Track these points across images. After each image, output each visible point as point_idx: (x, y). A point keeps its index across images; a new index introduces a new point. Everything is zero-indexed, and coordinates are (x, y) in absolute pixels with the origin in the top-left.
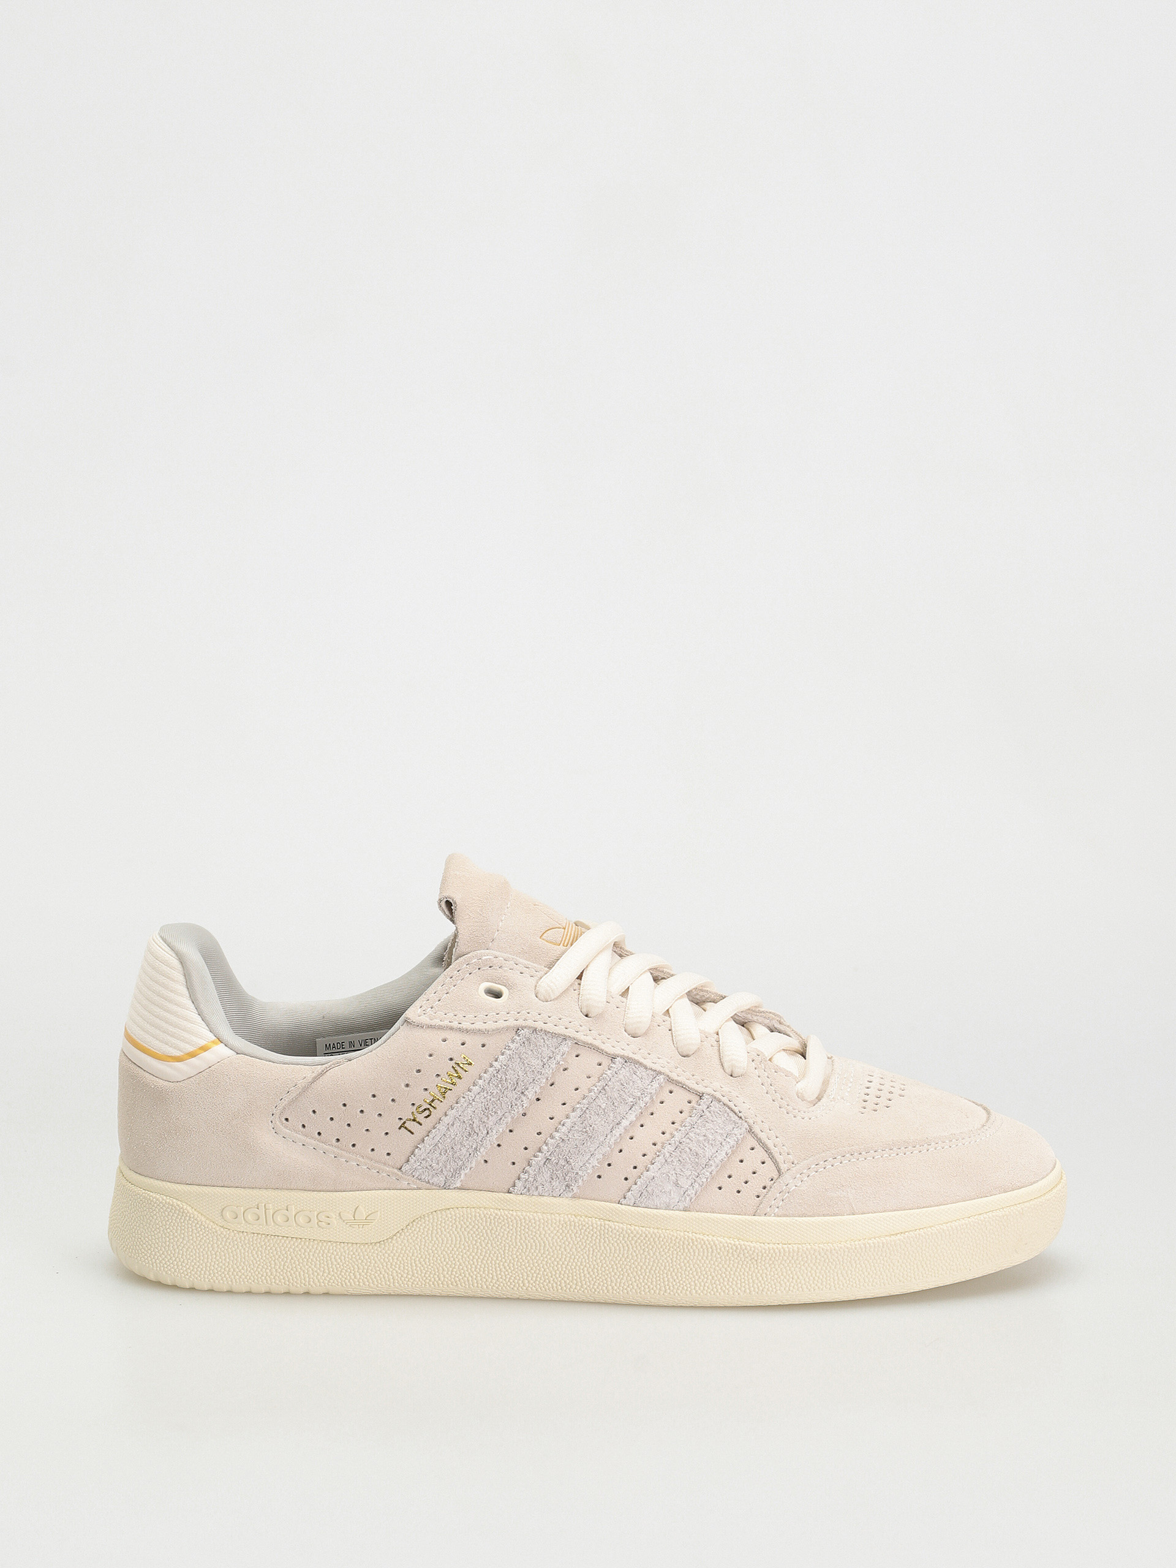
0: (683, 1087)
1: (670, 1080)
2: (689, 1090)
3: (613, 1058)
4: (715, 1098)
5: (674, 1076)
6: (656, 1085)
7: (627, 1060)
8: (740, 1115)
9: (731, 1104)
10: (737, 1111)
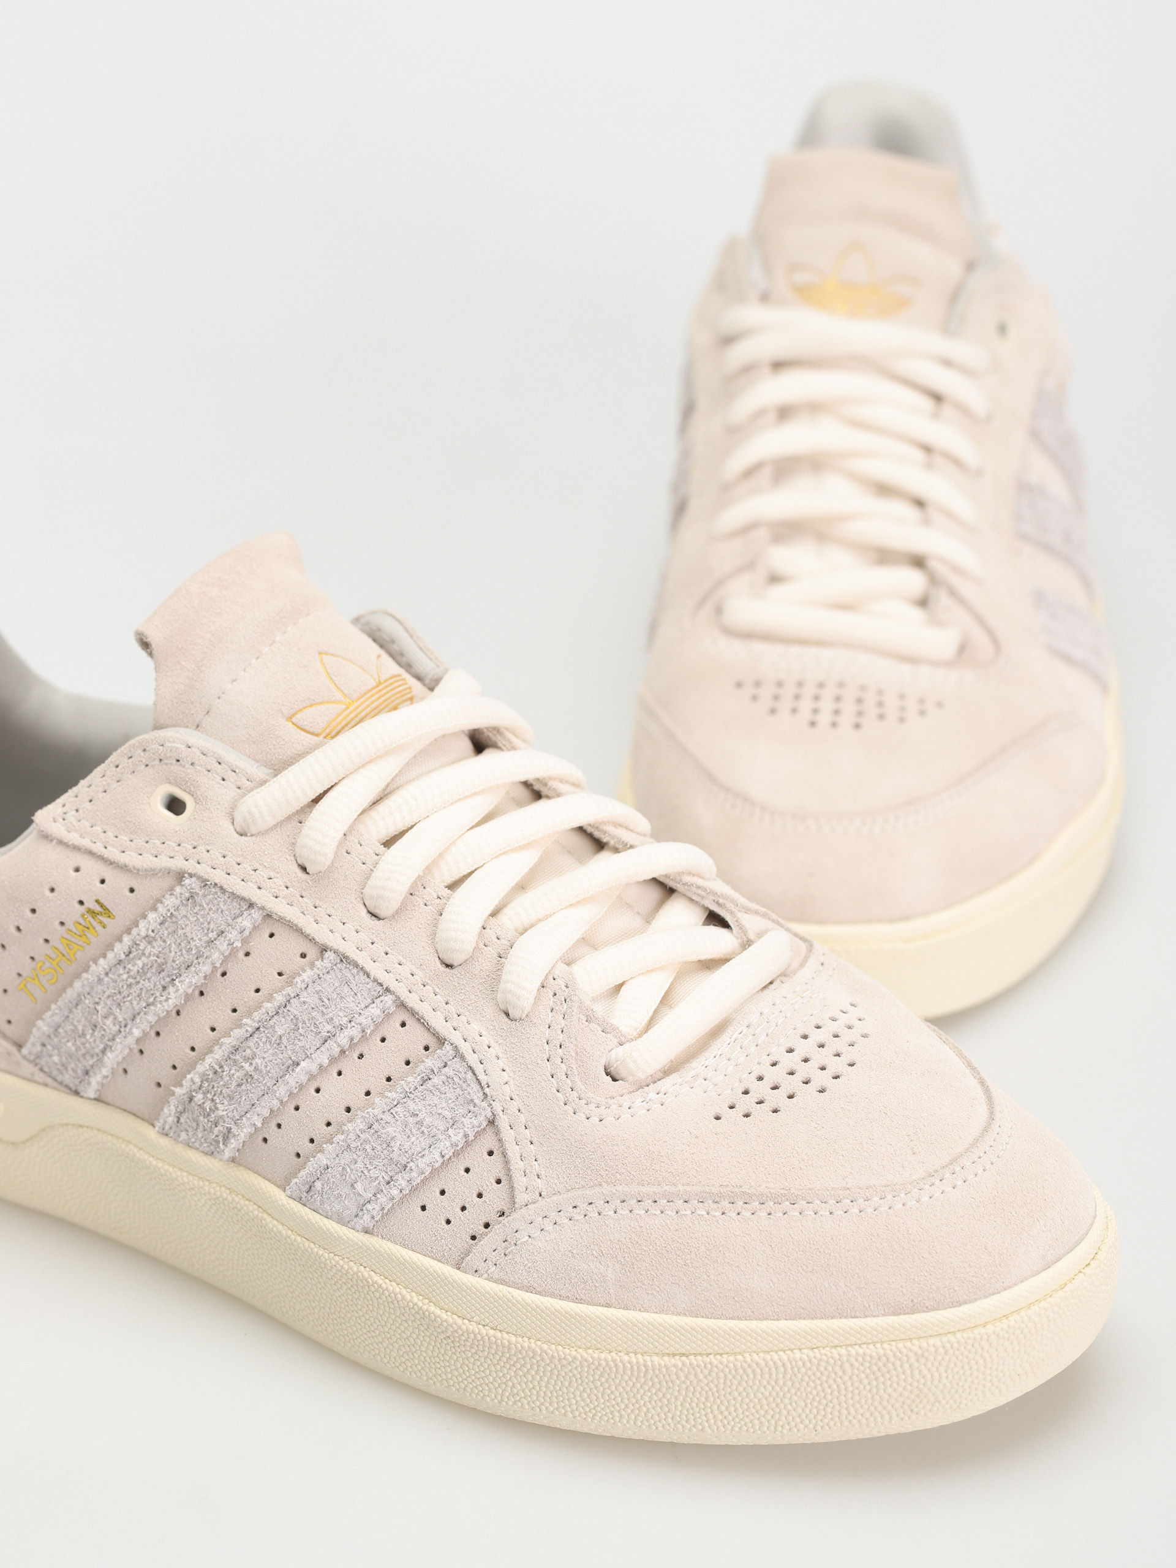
0: (420, 1020)
1: (402, 1005)
2: (428, 1028)
3: (324, 949)
4: (459, 1054)
5: (412, 1001)
6: (375, 1011)
7: (344, 958)
8: (487, 1090)
9: (479, 1070)
10: (484, 1083)
